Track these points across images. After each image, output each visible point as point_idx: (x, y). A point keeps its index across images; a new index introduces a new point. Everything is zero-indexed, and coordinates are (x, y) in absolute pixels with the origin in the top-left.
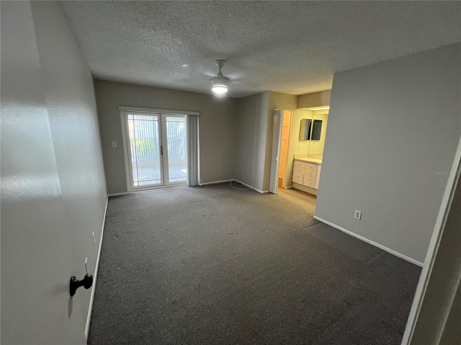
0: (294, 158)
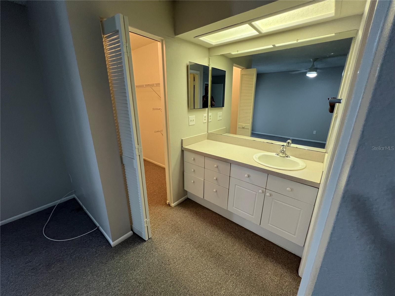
0: (182, 147)
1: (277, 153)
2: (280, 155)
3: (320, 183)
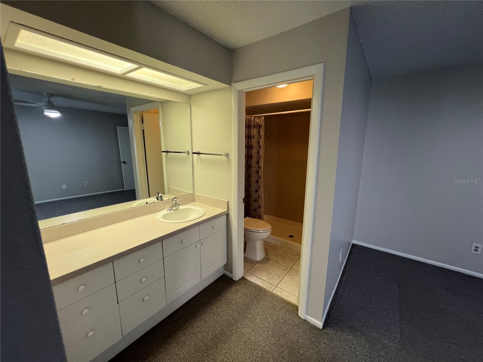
1: (169, 209)
2: (173, 209)
3: (228, 210)
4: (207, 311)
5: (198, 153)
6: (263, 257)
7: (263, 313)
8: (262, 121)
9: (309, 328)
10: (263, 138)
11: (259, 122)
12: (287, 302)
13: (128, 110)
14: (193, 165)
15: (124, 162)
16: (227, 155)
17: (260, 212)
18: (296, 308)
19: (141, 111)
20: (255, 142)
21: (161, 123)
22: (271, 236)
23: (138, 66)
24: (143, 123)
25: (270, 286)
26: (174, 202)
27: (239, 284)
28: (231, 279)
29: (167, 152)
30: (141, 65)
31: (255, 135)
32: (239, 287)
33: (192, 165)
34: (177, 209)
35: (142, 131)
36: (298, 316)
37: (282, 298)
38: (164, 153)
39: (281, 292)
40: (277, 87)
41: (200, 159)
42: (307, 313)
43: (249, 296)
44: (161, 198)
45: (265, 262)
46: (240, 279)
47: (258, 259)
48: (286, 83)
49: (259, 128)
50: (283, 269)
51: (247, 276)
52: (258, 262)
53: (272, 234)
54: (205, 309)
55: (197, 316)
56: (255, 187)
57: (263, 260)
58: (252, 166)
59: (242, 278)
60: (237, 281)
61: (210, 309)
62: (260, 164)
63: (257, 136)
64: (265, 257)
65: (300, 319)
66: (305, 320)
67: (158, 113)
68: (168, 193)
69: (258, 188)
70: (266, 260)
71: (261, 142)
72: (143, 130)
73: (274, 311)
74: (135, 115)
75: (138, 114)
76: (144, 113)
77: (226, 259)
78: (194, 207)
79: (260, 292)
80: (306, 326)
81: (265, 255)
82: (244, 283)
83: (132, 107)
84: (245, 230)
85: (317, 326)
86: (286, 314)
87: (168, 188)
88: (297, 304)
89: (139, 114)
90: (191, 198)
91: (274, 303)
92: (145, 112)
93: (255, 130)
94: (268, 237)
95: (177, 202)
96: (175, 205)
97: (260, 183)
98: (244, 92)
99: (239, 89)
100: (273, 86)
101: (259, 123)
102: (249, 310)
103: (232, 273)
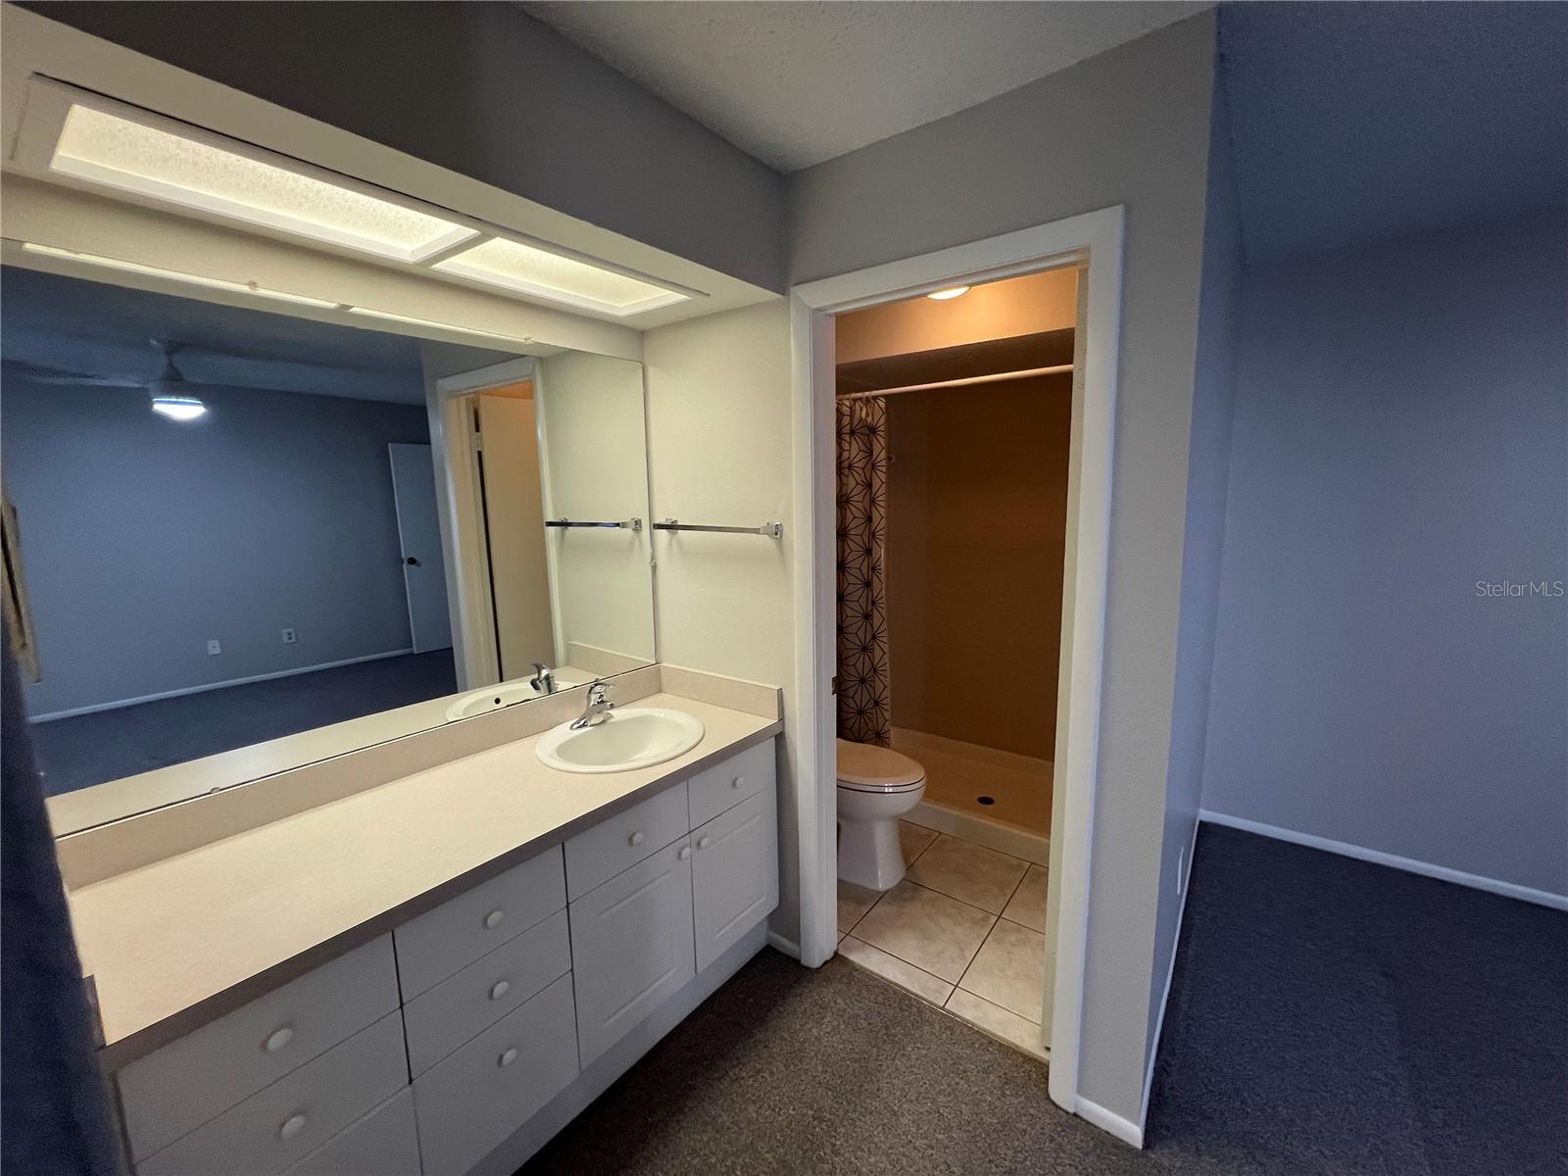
1: (578, 722)
2: (593, 722)
3: (782, 719)
4: (721, 1086)
5: (672, 527)
6: (898, 880)
7: (923, 1090)
8: (878, 413)
9: (1095, 1146)
10: (884, 469)
11: (867, 415)
12: (1001, 1045)
13: (427, 389)
14: (654, 568)
15: (412, 561)
16: (777, 532)
17: (881, 721)
18: (1042, 1070)
19: (472, 390)
20: (857, 483)
21: (542, 430)
22: (923, 803)
23: (476, 231)
24: (478, 429)
25: (933, 984)
26: (594, 698)
27: (825, 981)
28: (797, 962)
29: (565, 524)
30: (487, 229)
31: (856, 460)
32: (827, 993)
33: (650, 568)
34: (603, 722)
35: (476, 455)
36: (1048, 1097)
37: (985, 1030)
38: (552, 529)
39: (977, 1006)
40: (930, 296)
41: (679, 544)
42: (1081, 1090)
43: (864, 1024)
44: (549, 685)
45: (907, 895)
46: (826, 962)
47: (881, 886)
48: (965, 282)
49: (868, 436)
50: (974, 921)
51: (848, 949)
52: (882, 896)
53: (928, 795)
54: (713, 1080)
55: (687, 1109)
56: (861, 634)
57: (900, 888)
58: (849, 565)
59: (832, 959)
60: (818, 970)
61: (733, 1081)
62: (875, 557)
63: (861, 464)
64: (904, 879)
65: (1059, 1111)
66: (1075, 1115)
67: (529, 394)
68: (568, 663)
69: (869, 638)
70: (910, 888)
71: (876, 483)
72: (480, 453)
73: (962, 1082)
74: (453, 403)
75: (462, 400)
76: (482, 397)
77: (777, 894)
78: (661, 713)
79: (901, 1009)
80: (1082, 1141)
81: (905, 869)
82: (843, 976)
83: (441, 378)
84: (841, 787)
85: (1125, 1139)
86: (1003, 1094)
87: (569, 647)
88: (1042, 1055)
89: (467, 400)
90: (650, 682)
91: (957, 1049)
92: (486, 393)
93: (854, 442)
94: (917, 809)
95: (605, 698)
96: (596, 706)
97: (877, 620)
98: (830, 315)
99: (814, 306)
100: (919, 294)
101: (869, 419)
102: (872, 1081)
103: (798, 942)
